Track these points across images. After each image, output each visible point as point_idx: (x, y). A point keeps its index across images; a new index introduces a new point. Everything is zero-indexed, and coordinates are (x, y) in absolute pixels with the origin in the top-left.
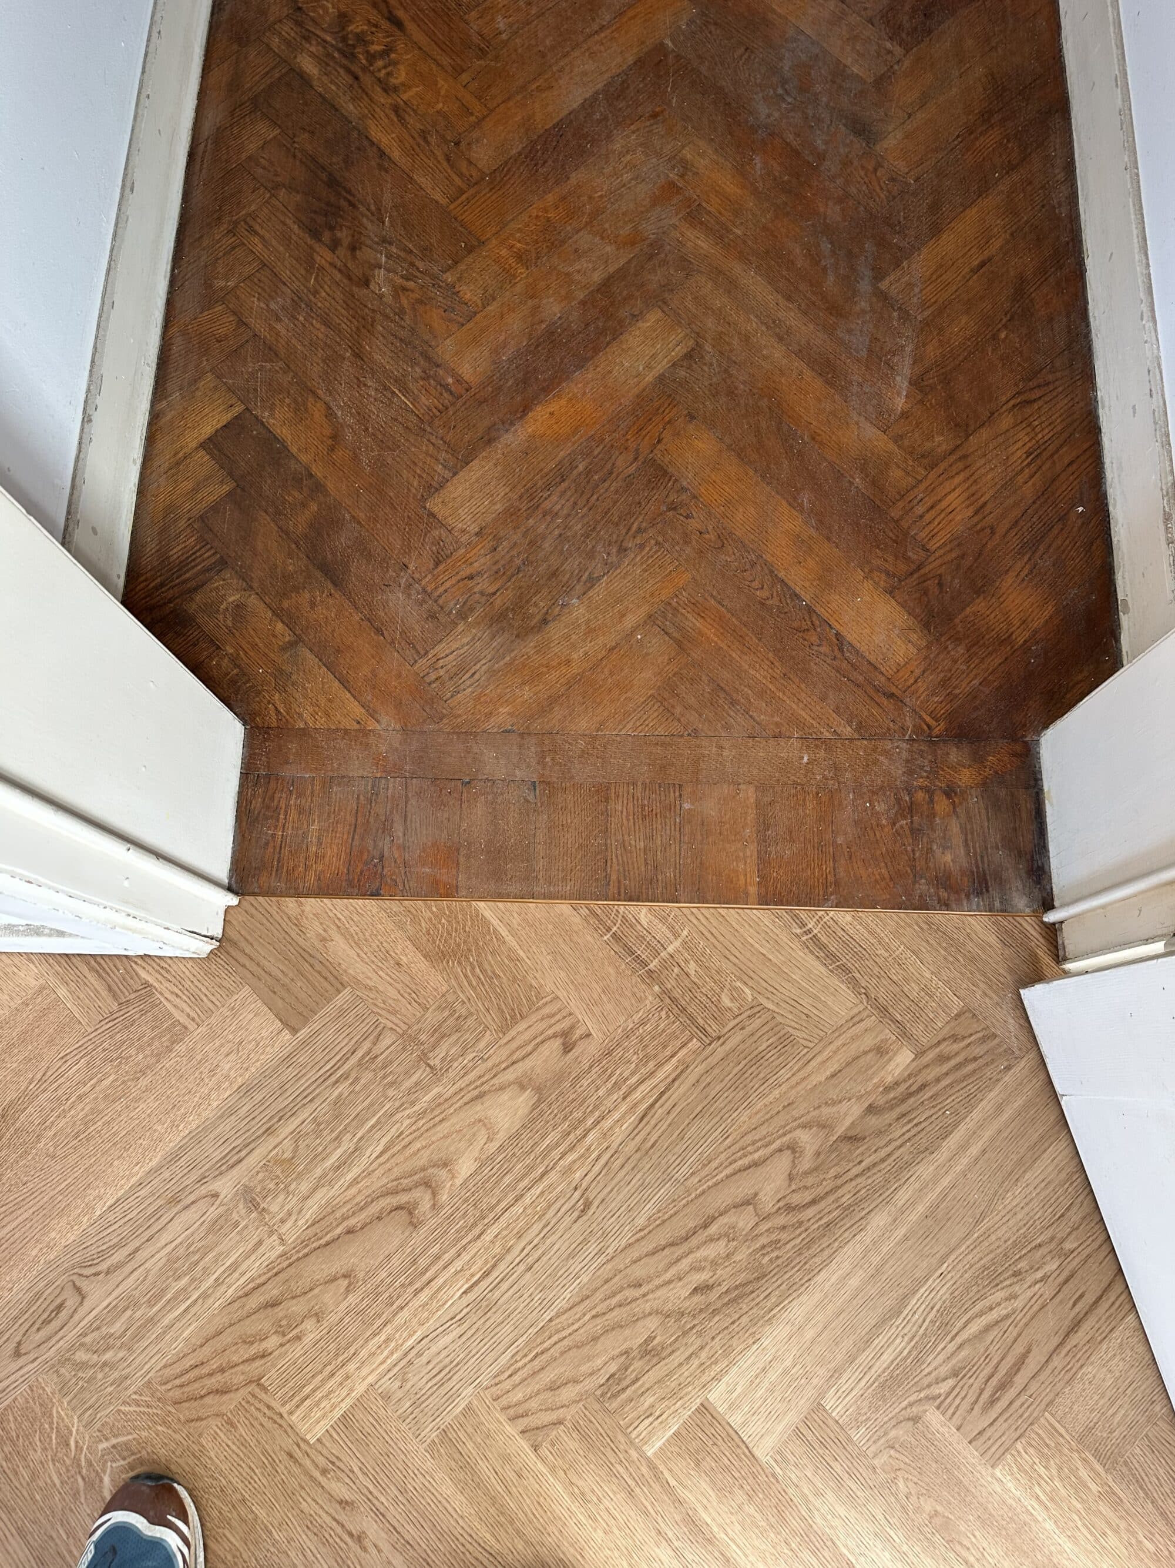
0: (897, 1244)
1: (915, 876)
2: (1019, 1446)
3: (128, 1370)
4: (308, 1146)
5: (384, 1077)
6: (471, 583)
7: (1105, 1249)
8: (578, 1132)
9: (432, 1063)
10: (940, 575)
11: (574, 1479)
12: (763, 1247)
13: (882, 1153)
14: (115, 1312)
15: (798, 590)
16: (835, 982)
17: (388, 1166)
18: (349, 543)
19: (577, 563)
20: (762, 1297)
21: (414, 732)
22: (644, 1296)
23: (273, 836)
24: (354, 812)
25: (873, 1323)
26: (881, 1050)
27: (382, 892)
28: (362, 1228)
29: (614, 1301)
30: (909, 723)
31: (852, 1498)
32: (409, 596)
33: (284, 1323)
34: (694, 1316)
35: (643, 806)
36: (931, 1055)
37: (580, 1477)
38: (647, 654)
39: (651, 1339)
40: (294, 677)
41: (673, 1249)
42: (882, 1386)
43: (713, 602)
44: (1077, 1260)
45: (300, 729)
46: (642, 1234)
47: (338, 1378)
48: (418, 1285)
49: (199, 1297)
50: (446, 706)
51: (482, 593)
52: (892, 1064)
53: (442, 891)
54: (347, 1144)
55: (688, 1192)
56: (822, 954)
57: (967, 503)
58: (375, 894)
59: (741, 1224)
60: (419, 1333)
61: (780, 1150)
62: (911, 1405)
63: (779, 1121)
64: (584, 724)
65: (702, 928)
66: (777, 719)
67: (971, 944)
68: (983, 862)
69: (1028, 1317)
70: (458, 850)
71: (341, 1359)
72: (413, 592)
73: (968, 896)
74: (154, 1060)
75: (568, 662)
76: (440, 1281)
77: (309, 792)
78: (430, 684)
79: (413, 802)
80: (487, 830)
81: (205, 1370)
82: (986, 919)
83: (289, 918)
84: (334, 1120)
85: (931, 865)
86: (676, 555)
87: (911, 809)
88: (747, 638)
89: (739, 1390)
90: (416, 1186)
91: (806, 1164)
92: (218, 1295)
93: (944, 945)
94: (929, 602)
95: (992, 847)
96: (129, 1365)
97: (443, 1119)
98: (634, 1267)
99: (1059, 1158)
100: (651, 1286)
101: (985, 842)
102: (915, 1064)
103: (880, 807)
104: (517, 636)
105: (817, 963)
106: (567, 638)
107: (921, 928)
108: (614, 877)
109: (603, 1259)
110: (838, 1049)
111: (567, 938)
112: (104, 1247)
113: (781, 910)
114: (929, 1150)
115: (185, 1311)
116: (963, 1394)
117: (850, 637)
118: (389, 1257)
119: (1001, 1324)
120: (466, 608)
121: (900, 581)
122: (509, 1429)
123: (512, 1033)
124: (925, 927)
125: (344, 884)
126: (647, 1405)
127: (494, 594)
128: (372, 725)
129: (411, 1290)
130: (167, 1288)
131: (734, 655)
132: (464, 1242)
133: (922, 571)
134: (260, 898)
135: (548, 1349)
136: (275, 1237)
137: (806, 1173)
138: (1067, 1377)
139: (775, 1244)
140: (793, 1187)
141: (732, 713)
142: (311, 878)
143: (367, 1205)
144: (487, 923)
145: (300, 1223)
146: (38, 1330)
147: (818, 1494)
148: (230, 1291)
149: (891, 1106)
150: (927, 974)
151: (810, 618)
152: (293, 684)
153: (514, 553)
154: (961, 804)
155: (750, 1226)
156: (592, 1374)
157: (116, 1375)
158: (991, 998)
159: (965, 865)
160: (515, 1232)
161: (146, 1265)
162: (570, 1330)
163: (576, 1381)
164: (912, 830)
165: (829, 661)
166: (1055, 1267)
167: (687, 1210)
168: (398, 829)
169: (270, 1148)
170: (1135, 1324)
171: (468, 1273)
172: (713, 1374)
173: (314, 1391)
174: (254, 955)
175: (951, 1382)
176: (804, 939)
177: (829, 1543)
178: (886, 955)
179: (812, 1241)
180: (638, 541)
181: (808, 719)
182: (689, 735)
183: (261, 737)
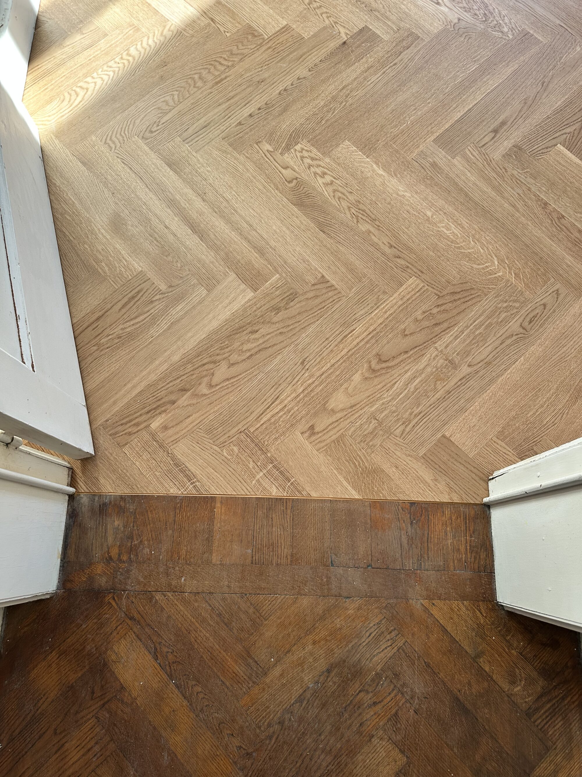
0: (170, 349)
1: (135, 513)
2: (130, 277)
3: (496, 300)
4: (430, 386)
5: (398, 415)
6: (374, 699)
7: (79, 347)
8: (307, 392)
9: (376, 421)
10: (92, 699)
11: (307, 266)
12: (227, 348)
13: (171, 384)
14: (506, 321)
15: (176, 691)
16: (183, 459)
17: (392, 378)
18: (452, 729)
19: (310, 714)
20: (229, 329)
21: (401, 598)
22: (279, 329)
23: (471, 537)
24: (430, 550)
25: (183, 320)
26: (165, 428)
27: (409, 505)
28: (401, 353)
29: (291, 327)
30: (124, 601)
31: (199, 261)
32: (412, 690)
33: (431, 318)
34: (258, 322)
35: (273, 551)
36: (142, 426)
37: (305, 267)
38: (268, 648)
39: (277, 314)
40: (474, 634)
41: (266, 347)
42: (182, 298)
43: (228, 684)
44: (92, 342)
45: (466, 600)
46: (279, 352)
47: (405, 299)
48: (375, 332)
49: (470, 327)
50: (385, 615)
51: (367, 692)
52: (161, 422)
53: (378, 505)
54: (412, 387)
55: (258, 368)
56: (187, 472)
57: (67, 753)
58: (413, 504)
59: (236, 356)
60: (373, 315)
61: (217, 385)
62: (172, 291)
63: (215, 397)
64: (305, 602)
65: (245, 484)
66: (196, 604)
67: (114, 479)
68: (99, 521)
69: (118, 322)
70: (371, 527)
71: (405, 305)
72: (409, 693)
73: (110, 502)
74: (510, 423)
75: (314, 643)
76: (365, 334)
77: (456, 562)
78: (395, 629)
79: (398, 555)
80: (356, 538)
81: (462, 300)
82: (104, 491)
83: (456, 492)
84: (419, 397)
85: (126, 519)
86: (249, 718)
87: (131, 550)
88: (209, 658)
89: (241, 297)
90: (379, 370)
91: (206, 380)
92: (461, 328)
93: (126, 478)
94: (102, 681)
95: (93, 529)
96: (495, 301)
97: (369, 397)
98: (283, 340)
99: (91, 383)
100: (276, 333)
101: (96, 532)
102: (150, 422)
103: (147, 551)
104: (345, 661)
105: (190, 468)
106: (315, 660)
107: (136, 486)
108: (289, 511)
109: (296, 343)
110: (185, 428)
111: (313, 479)
112: (516, 345)
113: (205, 494)
114: (150, 386)
115: (475, 321)
116: (150, 295)
117: (149, 657)
118: (388, 342)
119: (130, 319)
120: (377, 681)
121: (116, 696)
122: (334, 283)
123: (338, 435)
124: (134, 487)
125: (430, 509)
126: (278, 292)
127: (360, 691)
128: (425, 602)
129: (378, 330)
130: (485, 330)
131: (217, 647)
132: (356, 349)
133: (102, 702)
134: (472, 502)
135: (319, 310)
136: (440, 350)
137: (206, 376)
138: (106, 300)
139: (222, 349)
140: (212, 371)
141: (221, 608)
142: (447, 512)
143: (400, 363)
144: (353, 487)
145: (429, 355)
146: (538, 314)
147: (212, 263)
148: (456, 329)
149: (164, 404)
150: (137, 463)
151: (171, 671)
152: (474, 629)
153: (349, 722)
154: (105, 553)
155: (232, 356)
156: (301, 301)
157: (500, 298)
158: (109, 452)
159: (109, 519)
160: (334, 353)
161: (496, 338)
162: (310, 317)
163: (307, 299)
164: (132, 539)
165: (163, 641)
166: (103, 340)
167: (259, 361)
168: (404, 540)
169: (447, 386)
170: (73, 319)
171: (353, 337)
172: (251, 302)
173: (415, 294)
174: (470, 473)
175: (154, 299)
176: (195, 480)
177: (209, 247)
178: (156, 473)
179: (206, 350)
180: (271, 730)
181: (179, 605)
182: (246, 595)
183: (487, 595)
